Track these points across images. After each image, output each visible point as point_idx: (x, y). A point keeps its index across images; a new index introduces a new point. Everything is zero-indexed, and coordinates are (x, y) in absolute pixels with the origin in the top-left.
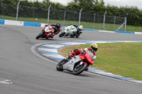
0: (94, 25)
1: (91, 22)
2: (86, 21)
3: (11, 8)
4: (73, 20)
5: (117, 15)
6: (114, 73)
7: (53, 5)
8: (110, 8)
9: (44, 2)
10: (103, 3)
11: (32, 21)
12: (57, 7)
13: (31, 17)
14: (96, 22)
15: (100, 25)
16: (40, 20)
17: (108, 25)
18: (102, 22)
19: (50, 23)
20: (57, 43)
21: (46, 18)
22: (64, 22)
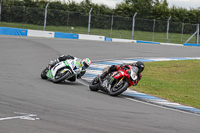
0: (153, 35)
1: (149, 31)
2: (143, 30)
3: (36, 13)
4: (124, 29)
5: (186, 21)
6: (183, 103)
7: (96, 7)
8: (176, 11)
9: (82, 3)
10: (167, 5)
11: (67, 31)
12: (101, 10)
13: (65, 25)
14: (157, 31)
15: (161, 35)
16: (77, 29)
17: (174, 35)
18: (165, 31)
19: (91, 33)
20: (102, 62)
21: (86, 26)
22: (111, 32)
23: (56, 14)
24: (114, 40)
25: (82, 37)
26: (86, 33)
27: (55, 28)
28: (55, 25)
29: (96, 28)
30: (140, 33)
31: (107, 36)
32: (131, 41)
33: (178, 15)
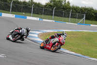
0: (63, 18)
1: (61, 16)
2: (58, 16)
3: (7, 5)
4: (49, 15)
5: (79, 12)
6: (76, 52)
7: (36, 4)
8: (74, 7)
9: (29, 1)
10: (69, 4)
11: (21, 15)
12: (38, 5)
13: (20, 11)
14: (65, 17)
15: (67, 19)
16: (26, 14)
17: (73, 19)
18: (69, 17)
19: (33, 16)
21: (31, 12)
22: (43, 16)
23: (16, 6)
24: (44, 20)
26: (30, 16)
27: (15, 13)
28: (15, 11)
29: (35, 14)
30: (56, 17)
31: (41, 18)
32: (52, 21)
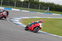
1: (33, 8)
2: (31, 8)
4: (26, 7)
5: (45, 6)
7: (17, 1)
8: (42, 3)
10: (39, 1)
11: (8, 7)
12: (19, 2)
13: (7, 5)
14: (36, 9)
15: (37, 10)
16: (11, 7)
17: (41, 10)
18: (38, 9)
20: (19, 17)
21: (14, 6)
22: (22, 8)
23: (5, 2)
25: (13, 9)
26: (14, 8)
27: (4, 6)
28: (4, 5)
29: (17, 7)
31: (20, 9)
32: (28, 11)
33: (42, 4)
